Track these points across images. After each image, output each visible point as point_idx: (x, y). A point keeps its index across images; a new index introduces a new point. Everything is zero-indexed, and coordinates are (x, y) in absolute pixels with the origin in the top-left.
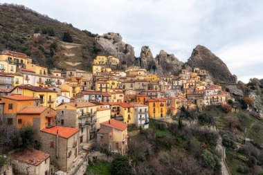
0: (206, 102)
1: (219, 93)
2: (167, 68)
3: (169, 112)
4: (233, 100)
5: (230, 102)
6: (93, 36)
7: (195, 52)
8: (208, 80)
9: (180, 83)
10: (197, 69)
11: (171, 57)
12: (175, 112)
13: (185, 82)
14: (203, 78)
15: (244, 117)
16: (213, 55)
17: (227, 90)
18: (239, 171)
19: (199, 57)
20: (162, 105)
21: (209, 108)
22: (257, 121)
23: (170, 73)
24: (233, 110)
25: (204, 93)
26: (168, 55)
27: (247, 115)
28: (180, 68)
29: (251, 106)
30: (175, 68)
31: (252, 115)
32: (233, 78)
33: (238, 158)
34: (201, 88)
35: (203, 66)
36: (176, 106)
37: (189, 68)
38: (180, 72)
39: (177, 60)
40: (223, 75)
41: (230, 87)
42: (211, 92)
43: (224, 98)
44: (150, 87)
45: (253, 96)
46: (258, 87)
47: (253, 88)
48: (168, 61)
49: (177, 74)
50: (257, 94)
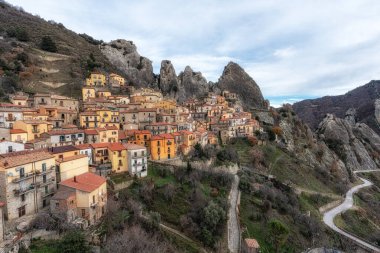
0: (231, 134)
1: (248, 122)
2: (192, 89)
3: (180, 151)
4: (261, 130)
5: (257, 133)
6: (96, 43)
7: (226, 71)
8: (237, 106)
9: (205, 109)
10: (227, 92)
11: (197, 76)
12: (187, 151)
13: (210, 108)
14: (231, 103)
15: (270, 150)
16: (247, 75)
17: (257, 118)
18: (251, 219)
19: (230, 77)
20: (169, 144)
21: (233, 141)
22: (283, 154)
23: (194, 96)
24: (260, 143)
25: (230, 123)
26: (194, 74)
27: (273, 148)
28: (207, 90)
29: (280, 136)
30: (201, 90)
31: (279, 147)
32: (265, 104)
33: (253, 203)
34: (227, 116)
35: (233, 88)
36: (189, 143)
37: (217, 90)
38: (206, 95)
39: (205, 80)
40: (255, 100)
41: (261, 115)
42: (238, 122)
43: (251, 128)
44: (159, 119)
45: (284, 124)
46: (290, 114)
47: (285, 116)
48: (193, 81)
49: (203, 98)
50: (288, 122)
